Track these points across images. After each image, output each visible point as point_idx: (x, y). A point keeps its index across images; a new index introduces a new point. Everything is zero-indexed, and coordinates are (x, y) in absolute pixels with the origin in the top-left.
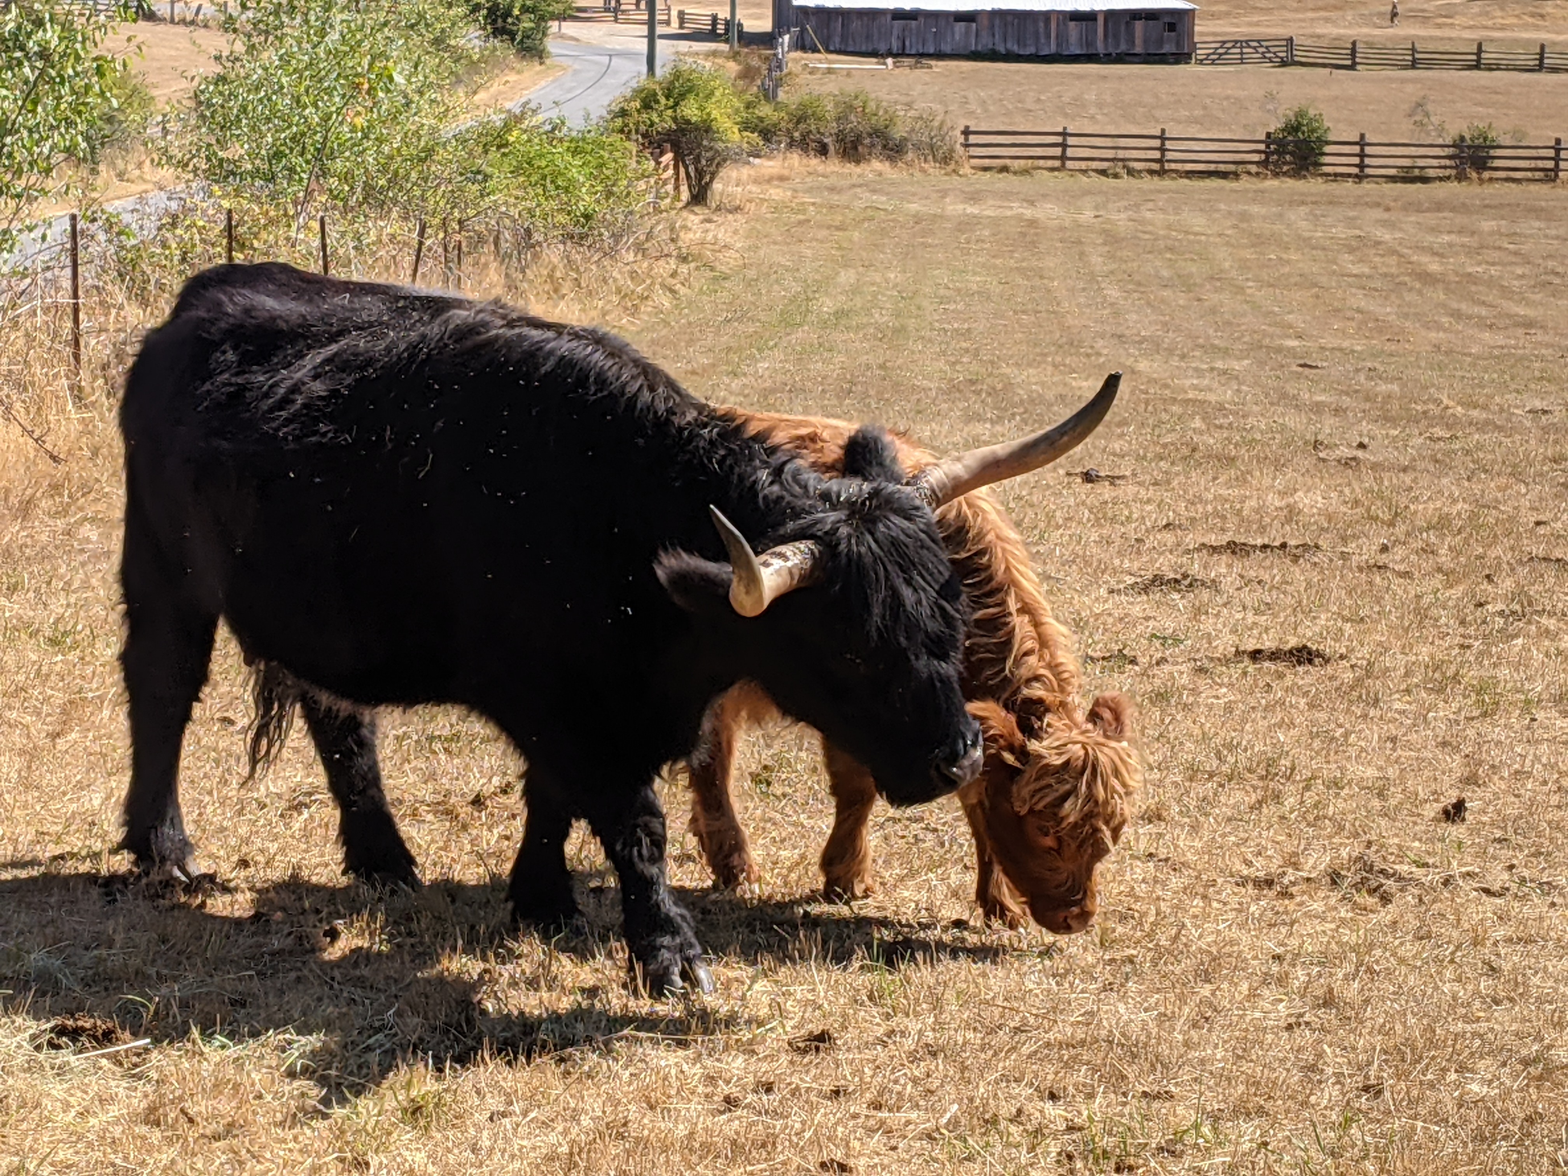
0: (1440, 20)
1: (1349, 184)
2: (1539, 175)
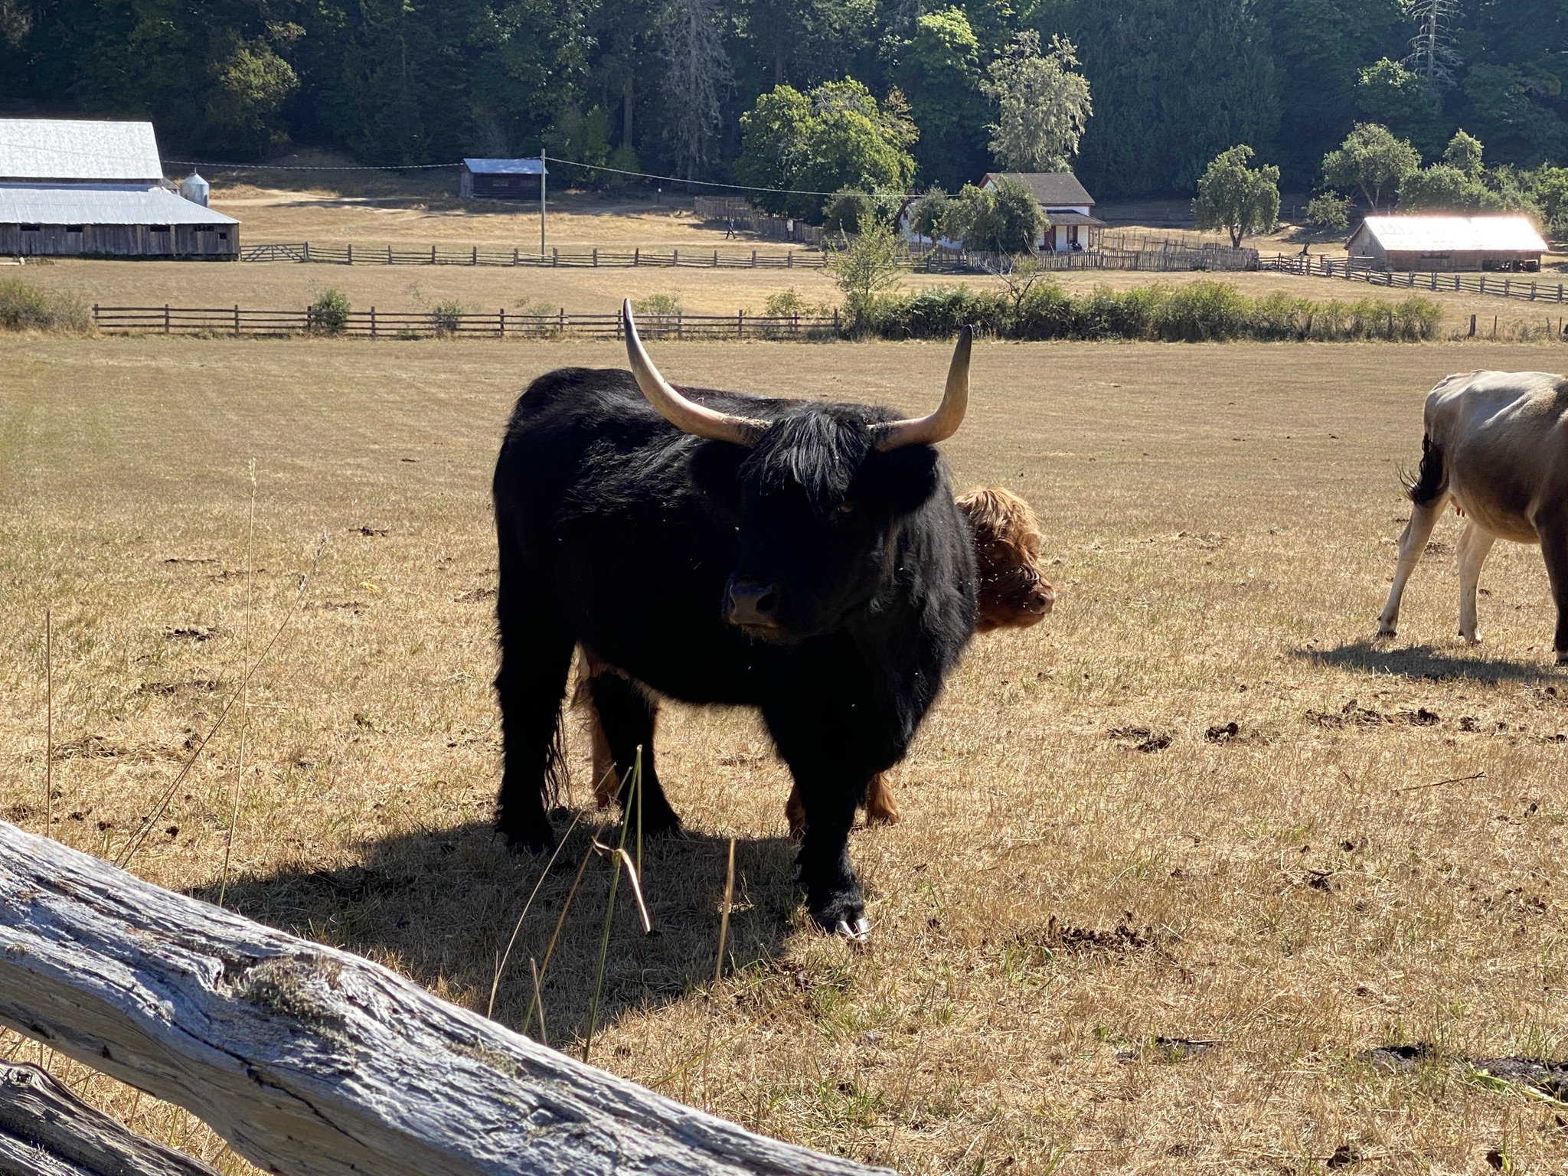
0: (403, 232)
1: (367, 341)
2: (492, 333)
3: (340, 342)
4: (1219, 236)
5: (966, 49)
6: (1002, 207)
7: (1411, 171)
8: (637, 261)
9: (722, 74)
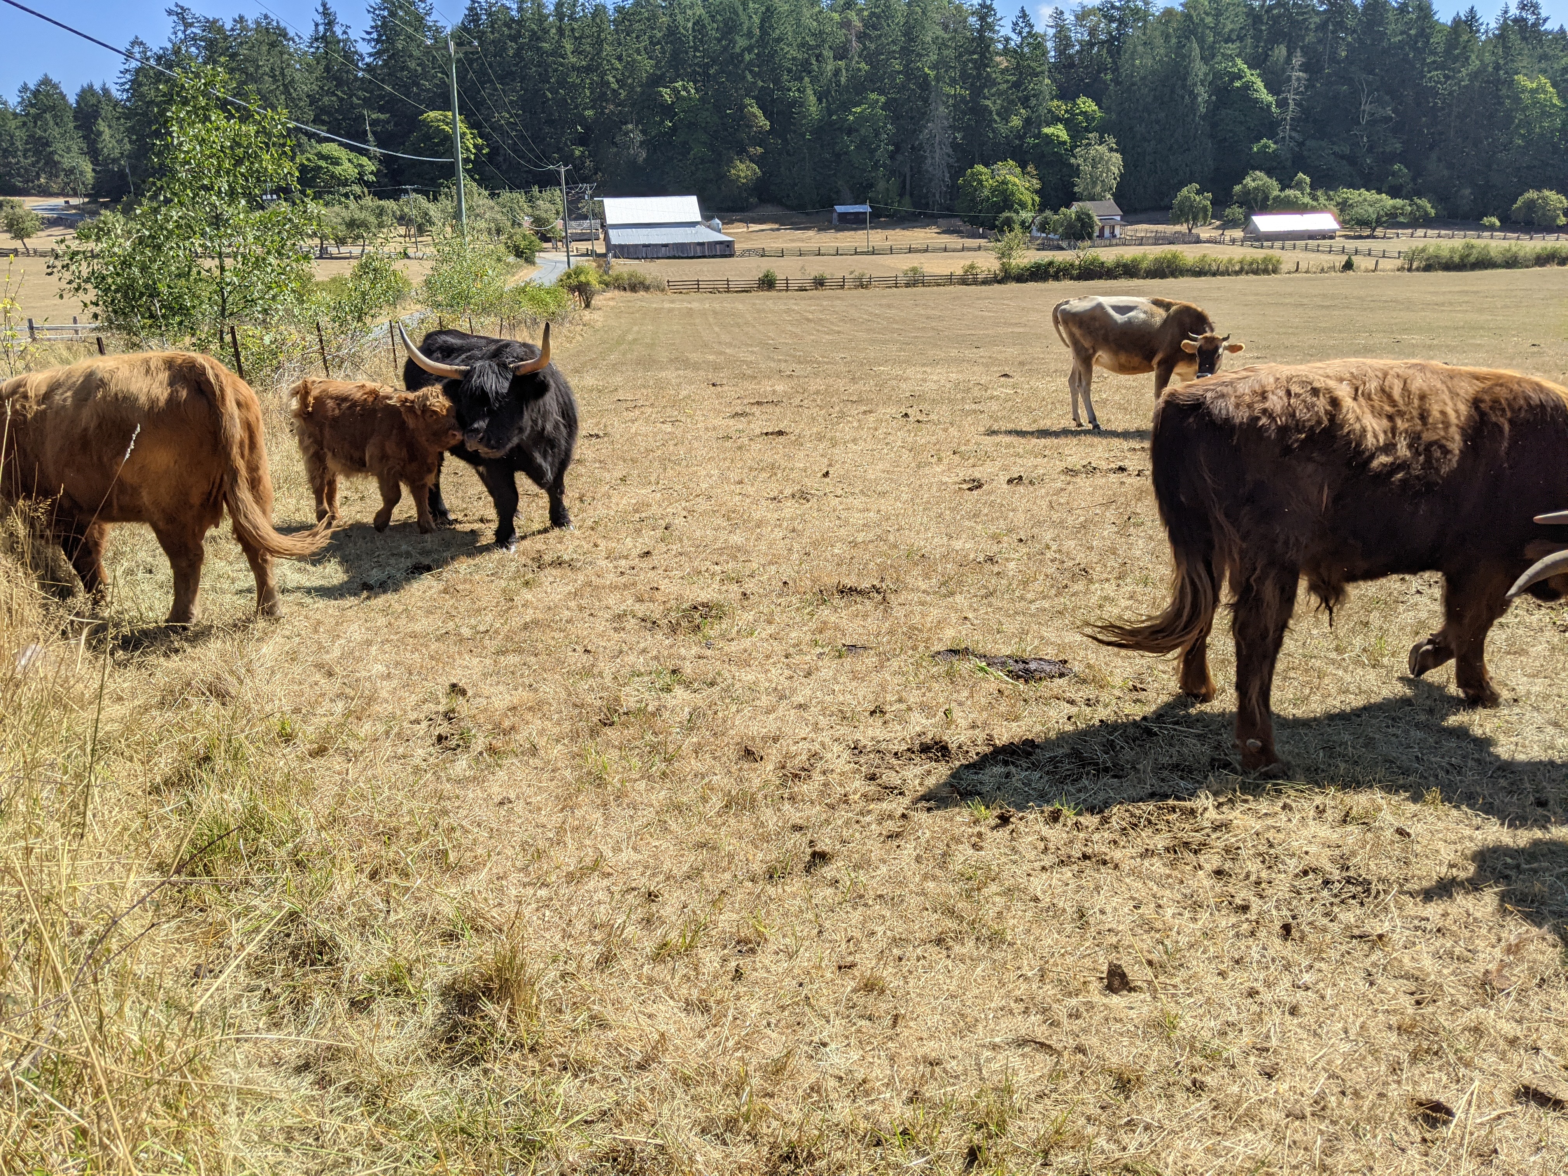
0: (807, 241)
1: (784, 292)
2: (839, 287)
3: (773, 293)
4: (1183, 228)
5: (1065, 143)
6: (1079, 218)
7: (1276, 193)
8: (910, 251)
9: (951, 161)
